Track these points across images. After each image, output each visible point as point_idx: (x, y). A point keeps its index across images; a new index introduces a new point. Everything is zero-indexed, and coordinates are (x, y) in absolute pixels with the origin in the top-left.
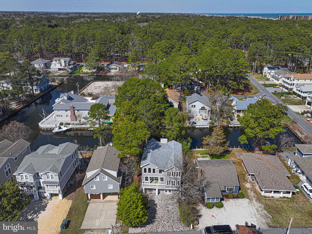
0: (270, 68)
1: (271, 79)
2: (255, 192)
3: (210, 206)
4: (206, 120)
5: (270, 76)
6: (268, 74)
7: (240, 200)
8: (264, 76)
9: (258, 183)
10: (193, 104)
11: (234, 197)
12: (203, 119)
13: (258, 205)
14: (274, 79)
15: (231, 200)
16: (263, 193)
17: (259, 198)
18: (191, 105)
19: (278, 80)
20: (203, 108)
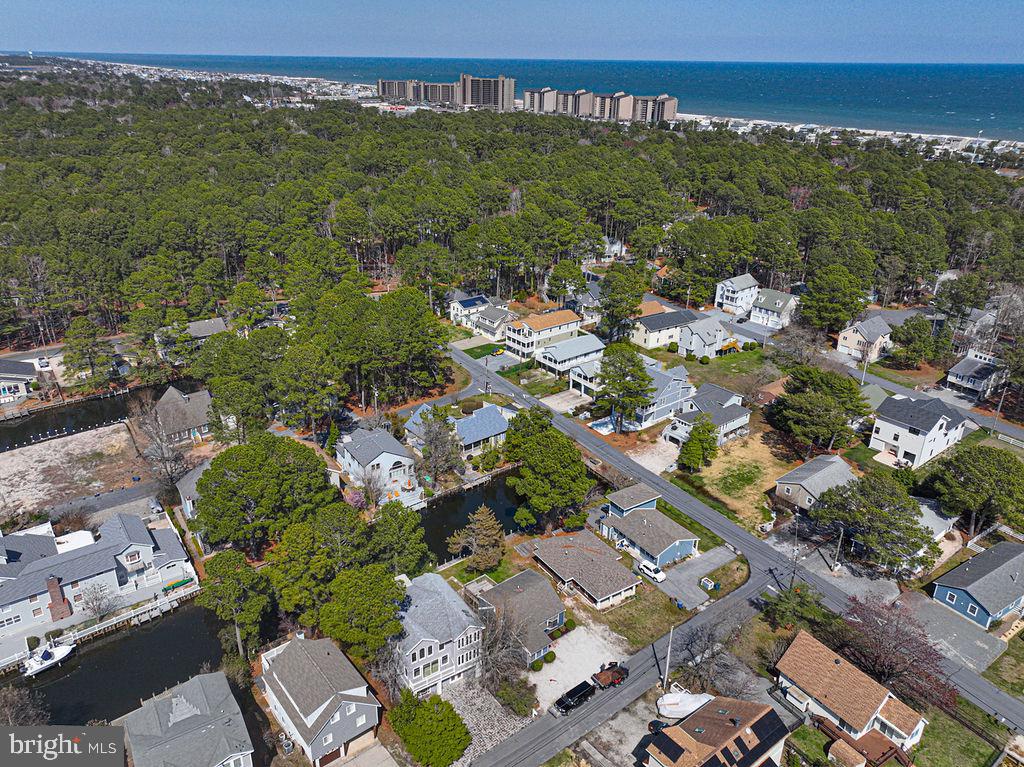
0: (466, 304)
1: (476, 331)
2: (585, 609)
3: (535, 668)
4: (413, 489)
5: (469, 323)
6: (464, 320)
7: (572, 634)
8: (455, 324)
9: (583, 591)
10: (375, 462)
11: (563, 634)
12: (404, 490)
13: (599, 628)
14: (482, 331)
15: (560, 640)
16: (599, 606)
17: (597, 617)
18: (369, 467)
19: (494, 334)
20: (397, 465)
